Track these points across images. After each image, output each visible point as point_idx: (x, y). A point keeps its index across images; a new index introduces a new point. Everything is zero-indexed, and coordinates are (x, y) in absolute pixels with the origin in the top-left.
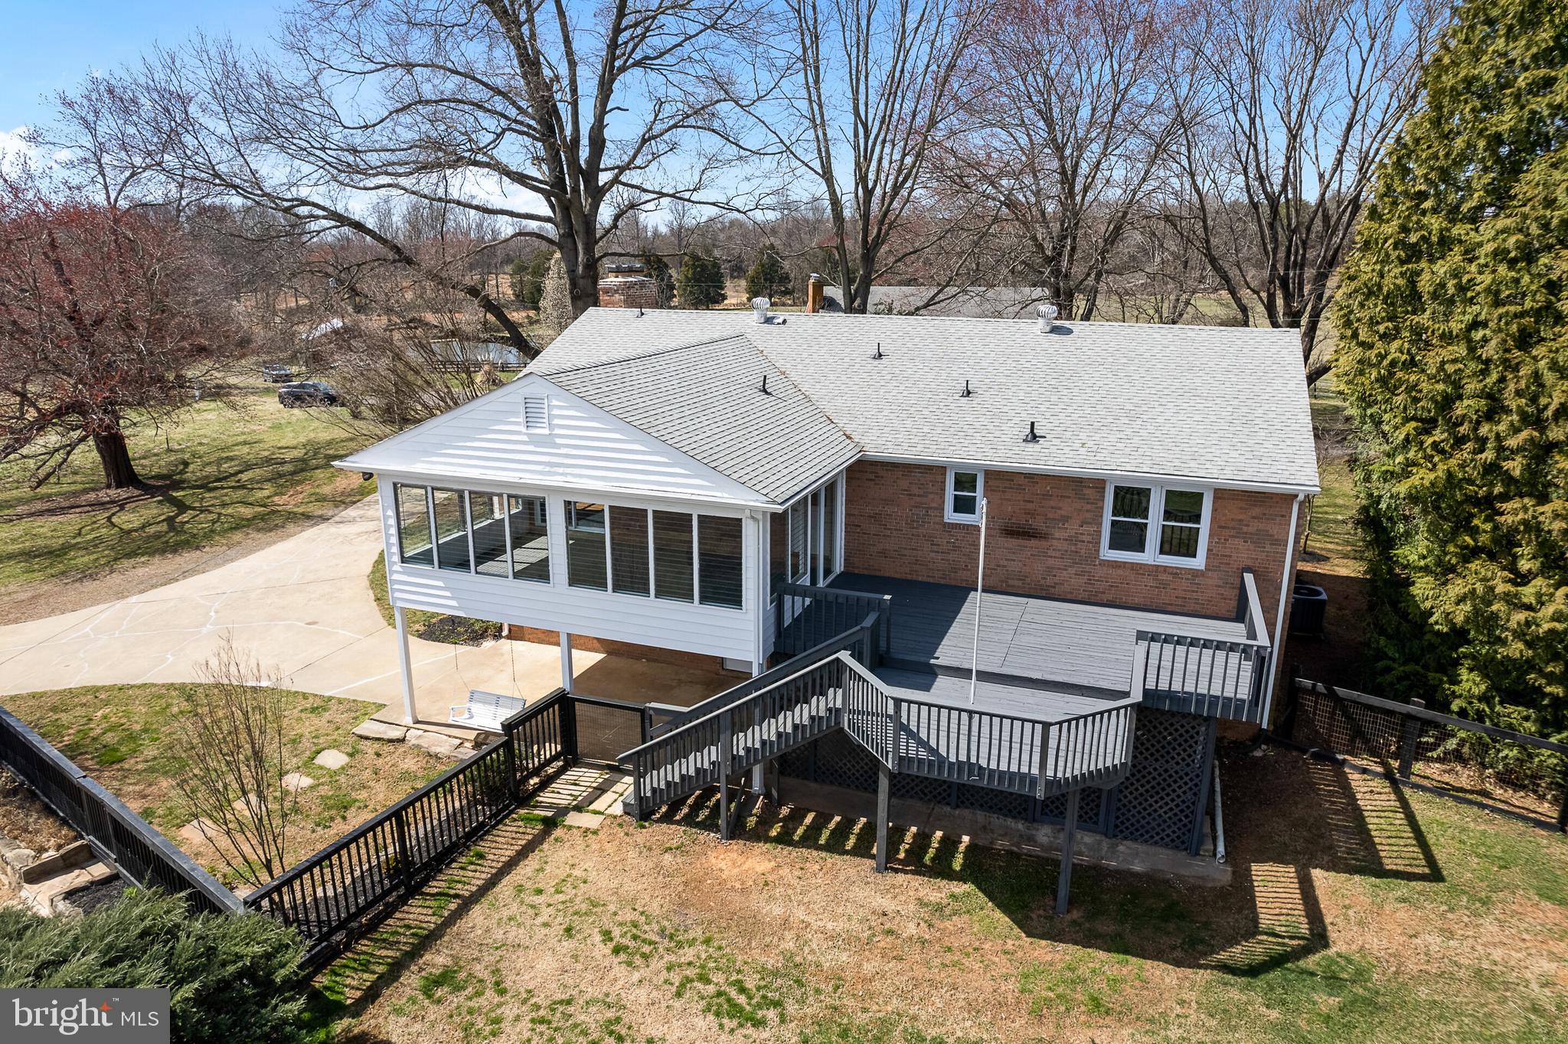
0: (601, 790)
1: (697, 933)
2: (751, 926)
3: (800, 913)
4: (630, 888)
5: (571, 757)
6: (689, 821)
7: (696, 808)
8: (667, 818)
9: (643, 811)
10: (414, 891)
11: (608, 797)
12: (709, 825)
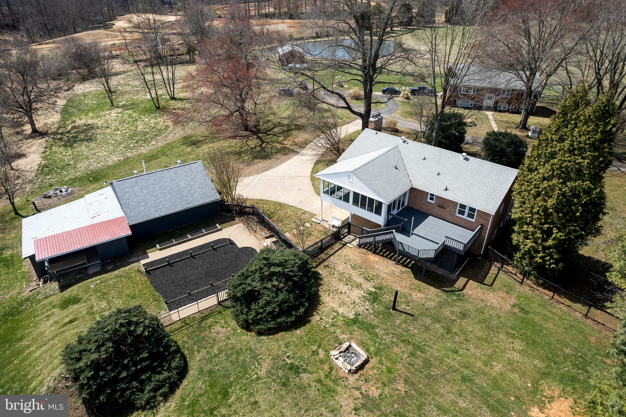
0: (353, 240)
1: (364, 267)
2: (373, 268)
3: (381, 268)
4: (355, 258)
5: (349, 233)
6: (367, 249)
7: (369, 247)
8: (364, 248)
9: (360, 246)
10: (322, 252)
11: (354, 242)
12: (370, 250)
